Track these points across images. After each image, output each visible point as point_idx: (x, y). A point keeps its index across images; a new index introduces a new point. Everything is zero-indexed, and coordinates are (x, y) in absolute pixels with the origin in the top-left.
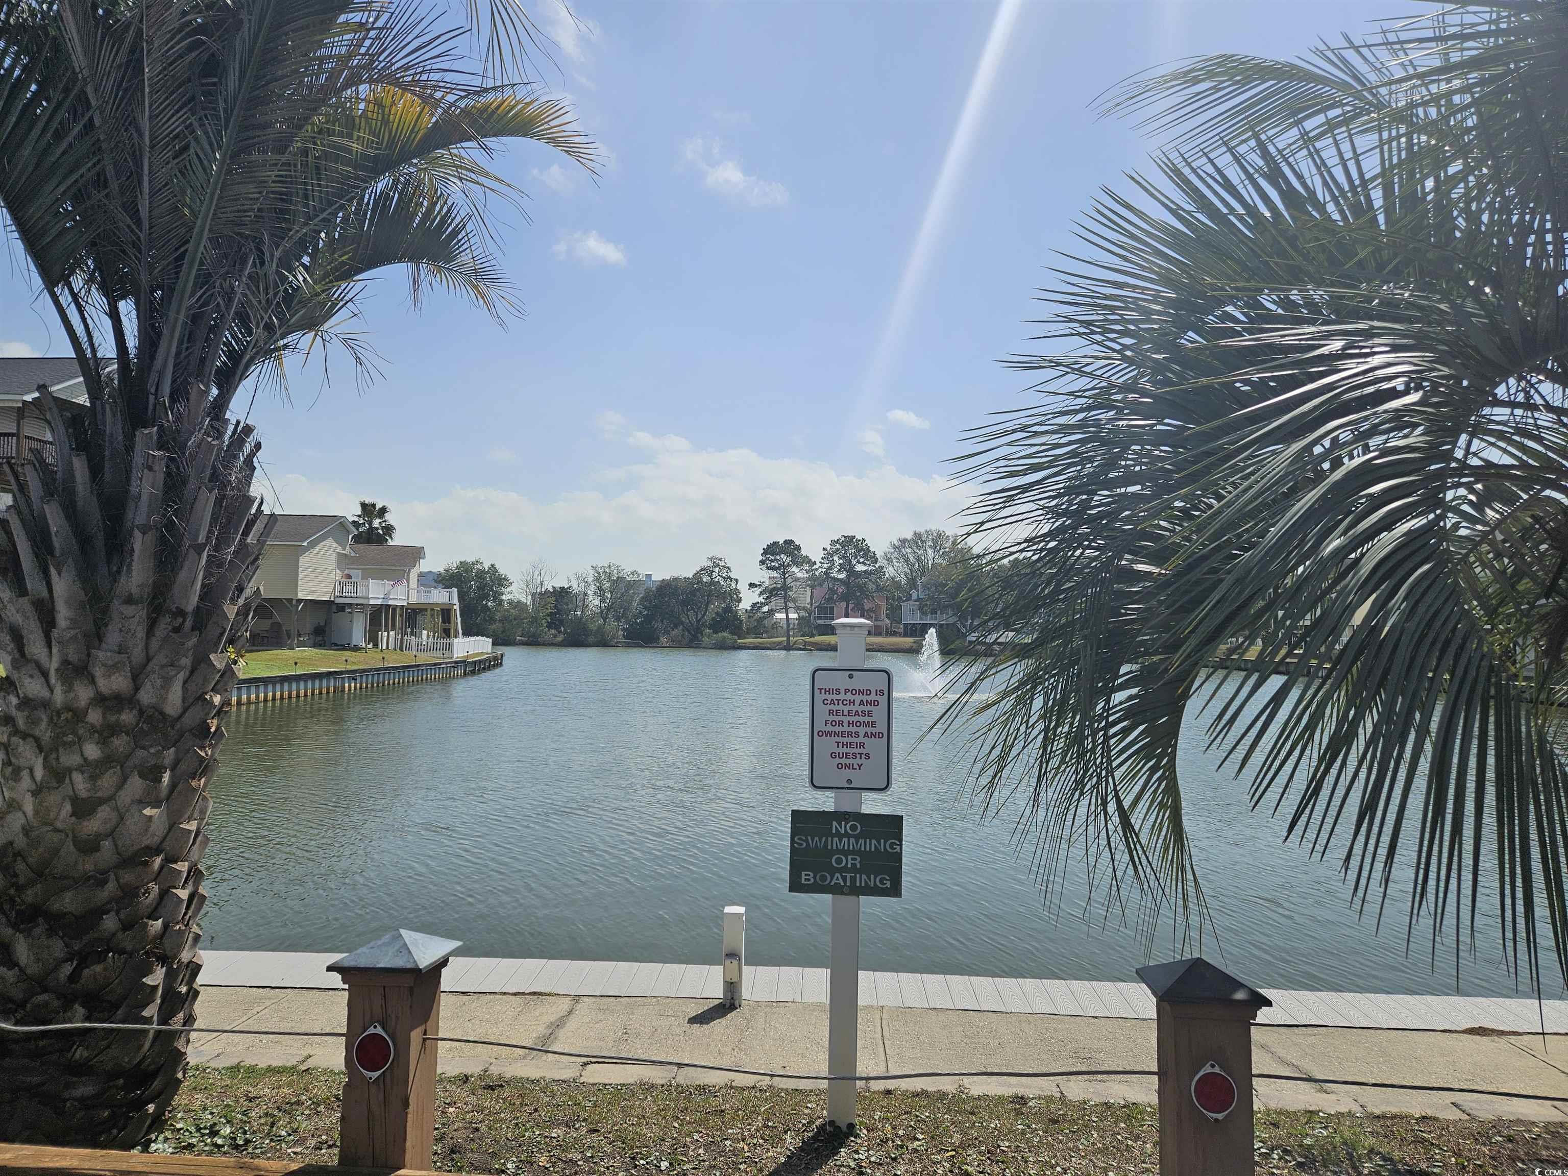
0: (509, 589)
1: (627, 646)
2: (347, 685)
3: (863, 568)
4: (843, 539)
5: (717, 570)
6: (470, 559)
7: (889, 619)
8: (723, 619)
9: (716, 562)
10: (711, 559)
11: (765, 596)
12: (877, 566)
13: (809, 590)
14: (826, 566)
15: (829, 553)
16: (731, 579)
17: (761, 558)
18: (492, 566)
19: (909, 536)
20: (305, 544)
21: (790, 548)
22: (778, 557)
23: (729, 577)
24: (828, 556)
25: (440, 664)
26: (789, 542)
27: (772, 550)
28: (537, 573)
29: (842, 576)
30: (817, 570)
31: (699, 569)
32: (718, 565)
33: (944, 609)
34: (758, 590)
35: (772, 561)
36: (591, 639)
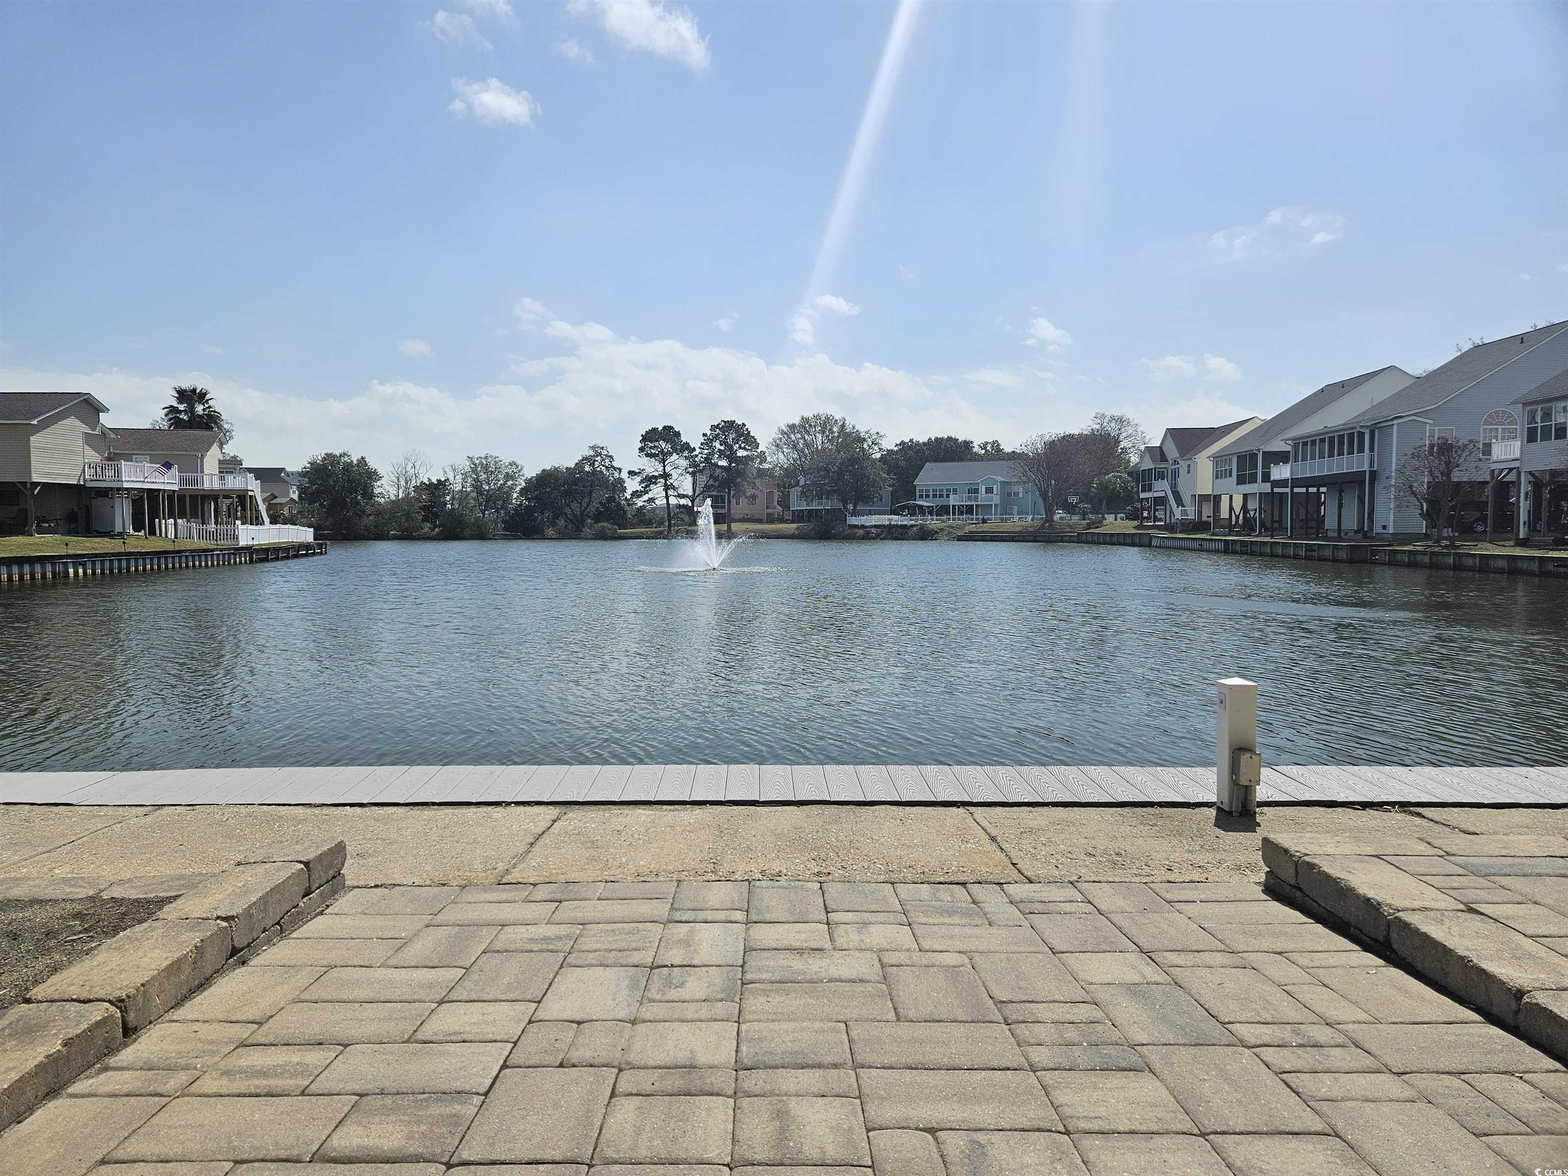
0: (379, 483)
1: (506, 538)
2: (71, 571)
3: (744, 453)
4: (723, 424)
5: (599, 459)
6: (337, 452)
7: (781, 506)
8: (607, 509)
9: (597, 451)
10: (593, 448)
11: (643, 485)
12: (759, 451)
13: (689, 479)
14: (706, 451)
15: (708, 439)
16: (615, 469)
17: (640, 445)
18: (363, 458)
19: (797, 421)
20: (35, 422)
21: (669, 434)
22: (657, 444)
23: (612, 467)
24: (708, 442)
25: (213, 550)
26: (668, 429)
27: (650, 436)
28: (410, 465)
29: (723, 463)
30: (697, 456)
31: (580, 458)
32: (600, 454)
33: (828, 494)
34: (639, 479)
35: (651, 448)
36: (467, 532)
